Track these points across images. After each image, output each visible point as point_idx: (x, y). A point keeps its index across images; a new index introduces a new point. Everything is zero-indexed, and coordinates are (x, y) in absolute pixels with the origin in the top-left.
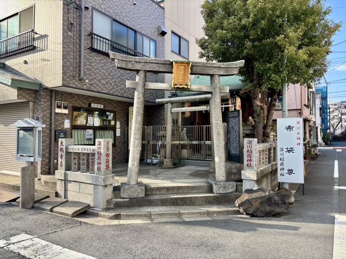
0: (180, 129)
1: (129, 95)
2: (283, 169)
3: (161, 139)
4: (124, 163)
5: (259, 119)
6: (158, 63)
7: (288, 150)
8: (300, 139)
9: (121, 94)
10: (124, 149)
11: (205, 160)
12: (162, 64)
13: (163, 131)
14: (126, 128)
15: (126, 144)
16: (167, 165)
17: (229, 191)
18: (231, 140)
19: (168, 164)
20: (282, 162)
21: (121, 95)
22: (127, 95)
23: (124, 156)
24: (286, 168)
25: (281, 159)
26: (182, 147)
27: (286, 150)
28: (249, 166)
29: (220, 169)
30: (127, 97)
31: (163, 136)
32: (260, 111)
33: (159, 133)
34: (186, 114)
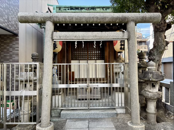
11: (88, 109)
34: (57, 47)
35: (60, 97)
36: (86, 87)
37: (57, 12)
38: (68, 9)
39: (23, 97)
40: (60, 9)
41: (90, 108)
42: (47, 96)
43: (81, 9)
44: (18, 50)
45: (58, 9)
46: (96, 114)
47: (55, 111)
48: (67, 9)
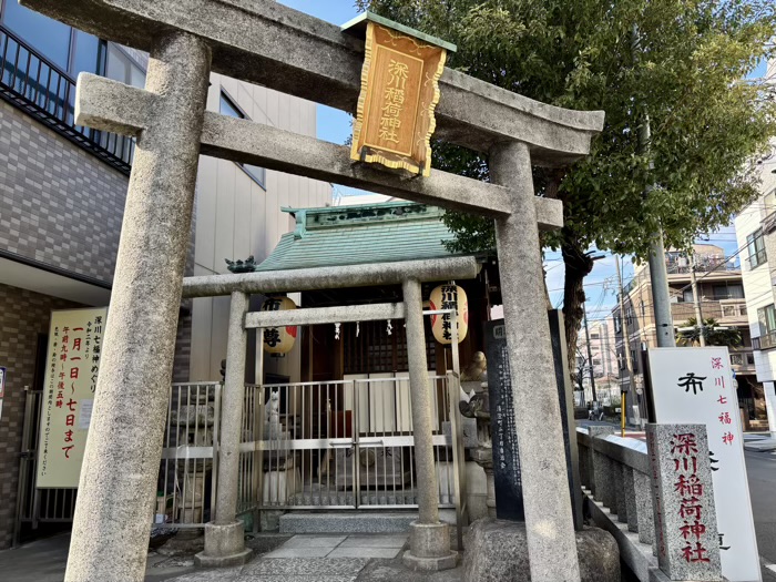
0: (262, 395)
1: (57, 259)
3: (192, 435)
4: (10, 544)
6: (279, 24)
8: (728, 421)
9: (21, 247)
10: (16, 486)
11: (356, 511)
12: (299, 33)
13: (202, 402)
14: (30, 398)
15: (24, 463)
16: (220, 553)
19: (226, 544)
21: (23, 254)
22: (48, 256)
23: (13, 515)
26: (265, 461)
28: (694, 555)
30: (48, 263)
31: (201, 426)
33: (183, 414)
34: (279, 341)
35: (282, 476)
36: (350, 446)
37: (308, 230)
38: (342, 218)
39: (187, 463)
40: (317, 219)
41: (361, 507)
42: (229, 454)
43: (379, 214)
44: (188, 352)
45: (312, 219)
46: (372, 520)
47: (270, 514)
48: (338, 216)
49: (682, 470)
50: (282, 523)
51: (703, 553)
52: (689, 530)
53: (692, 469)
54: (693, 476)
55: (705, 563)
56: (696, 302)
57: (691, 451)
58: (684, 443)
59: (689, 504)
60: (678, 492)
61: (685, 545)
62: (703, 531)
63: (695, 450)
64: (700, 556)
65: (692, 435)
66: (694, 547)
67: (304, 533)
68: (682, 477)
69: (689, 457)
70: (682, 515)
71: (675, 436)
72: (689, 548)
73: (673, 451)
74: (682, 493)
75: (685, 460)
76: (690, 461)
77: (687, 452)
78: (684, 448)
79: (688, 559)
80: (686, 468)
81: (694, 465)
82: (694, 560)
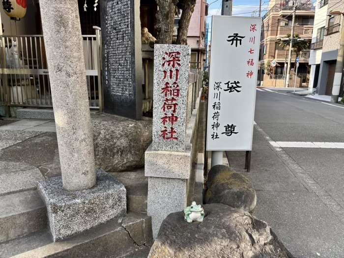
2: (218, 125)
5: (167, 25)
7: (230, 86)
8: (252, 64)
17: (104, 219)
18: (111, 61)
20: (216, 111)
24: (223, 122)
25: (214, 106)
26: (9, 81)
27: (226, 87)
28: (168, 135)
29: (72, 150)
32: (169, 6)
34: (12, 9)
35: (19, 88)
47: (15, 109)
49: (168, 79)
50: (18, 113)
51: (174, 134)
52: (167, 120)
53: (175, 79)
54: (175, 83)
55: (175, 141)
56: (293, 25)
57: (176, 65)
58: (172, 59)
59: (170, 102)
60: (163, 95)
61: (163, 129)
62: (176, 120)
63: (179, 65)
64: (172, 136)
65: (178, 53)
66: (169, 130)
67: (30, 119)
68: (167, 83)
69: (174, 70)
70: (164, 110)
71: (166, 53)
72: (166, 130)
73: (163, 65)
74: (166, 95)
75: (171, 71)
76: (174, 73)
77: (173, 66)
78: (172, 63)
79: (164, 137)
80: (171, 77)
81: (177, 75)
82: (168, 138)
